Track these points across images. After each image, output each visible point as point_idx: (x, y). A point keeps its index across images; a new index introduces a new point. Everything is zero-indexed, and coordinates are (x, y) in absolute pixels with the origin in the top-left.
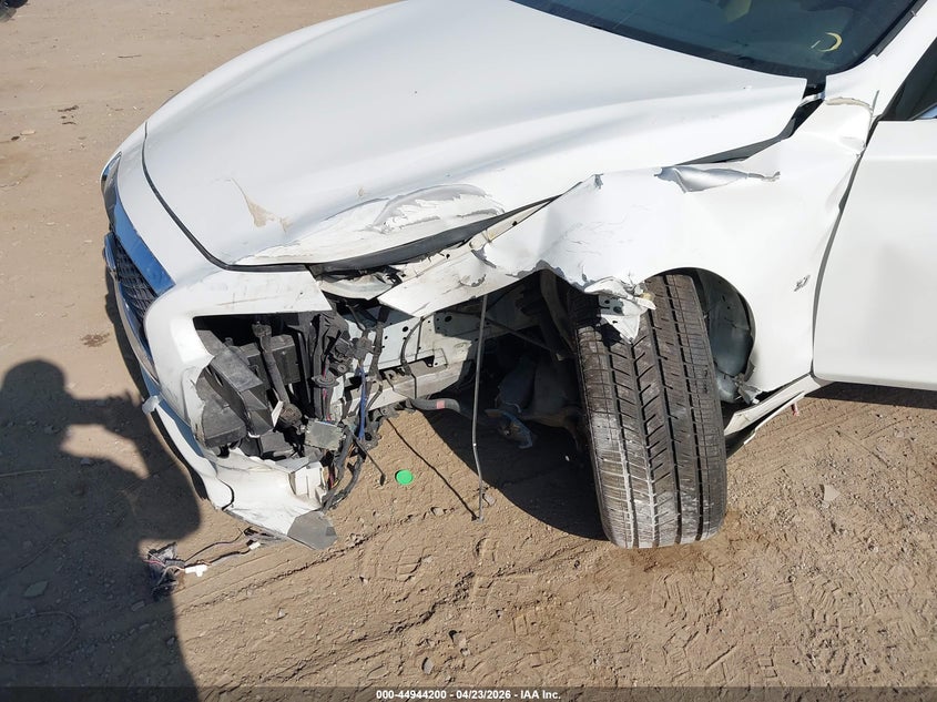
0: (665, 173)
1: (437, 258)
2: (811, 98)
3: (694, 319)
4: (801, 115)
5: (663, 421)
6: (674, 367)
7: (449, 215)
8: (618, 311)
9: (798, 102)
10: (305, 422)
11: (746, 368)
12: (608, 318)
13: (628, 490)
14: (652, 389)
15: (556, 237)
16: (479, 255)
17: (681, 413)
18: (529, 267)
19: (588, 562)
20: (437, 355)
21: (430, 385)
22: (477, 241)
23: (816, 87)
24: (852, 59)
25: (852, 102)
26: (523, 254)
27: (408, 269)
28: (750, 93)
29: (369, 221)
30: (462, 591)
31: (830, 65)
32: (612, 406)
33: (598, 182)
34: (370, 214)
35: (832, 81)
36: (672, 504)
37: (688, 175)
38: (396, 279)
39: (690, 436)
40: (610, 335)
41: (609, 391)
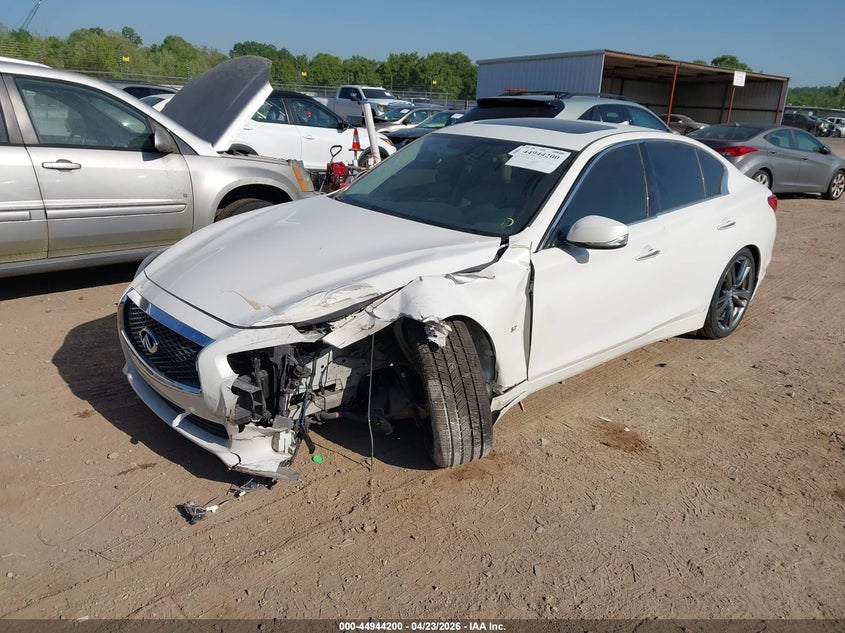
0: (447, 276)
1: (349, 318)
2: (504, 246)
3: (467, 336)
4: (500, 253)
5: (459, 380)
6: (461, 355)
7: (356, 297)
8: (435, 336)
9: (498, 248)
10: (273, 417)
11: (495, 375)
12: (432, 339)
13: (447, 417)
14: (453, 366)
15: (406, 302)
16: (371, 314)
17: (467, 375)
18: (396, 316)
19: (429, 481)
20: (338, 383)
21: (333, 402)
22: (369, 308)
23: (505, 241)
24: (519, 229)
25: (521, 247)
26: (393, 311)
27: (335, 324)
28: (477, 244)
29: (319, 301)
30: (366, 499)
31: (509, 232)
32: (436, 376)
33: (421, 279)
34: (318, 299)
35: (512, 239)
36: (467, 423)
37: (456, 277)
38: (328, 331)
39: (472, 386)
40: (434, 347)
41: (434, 368)
